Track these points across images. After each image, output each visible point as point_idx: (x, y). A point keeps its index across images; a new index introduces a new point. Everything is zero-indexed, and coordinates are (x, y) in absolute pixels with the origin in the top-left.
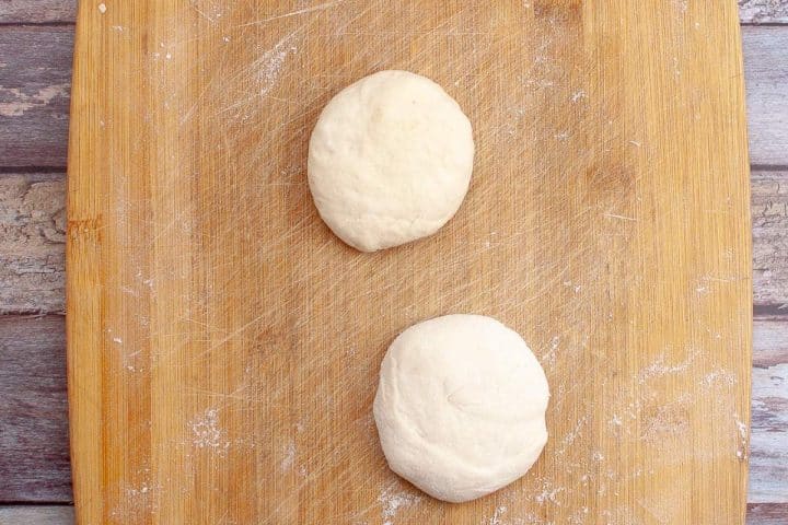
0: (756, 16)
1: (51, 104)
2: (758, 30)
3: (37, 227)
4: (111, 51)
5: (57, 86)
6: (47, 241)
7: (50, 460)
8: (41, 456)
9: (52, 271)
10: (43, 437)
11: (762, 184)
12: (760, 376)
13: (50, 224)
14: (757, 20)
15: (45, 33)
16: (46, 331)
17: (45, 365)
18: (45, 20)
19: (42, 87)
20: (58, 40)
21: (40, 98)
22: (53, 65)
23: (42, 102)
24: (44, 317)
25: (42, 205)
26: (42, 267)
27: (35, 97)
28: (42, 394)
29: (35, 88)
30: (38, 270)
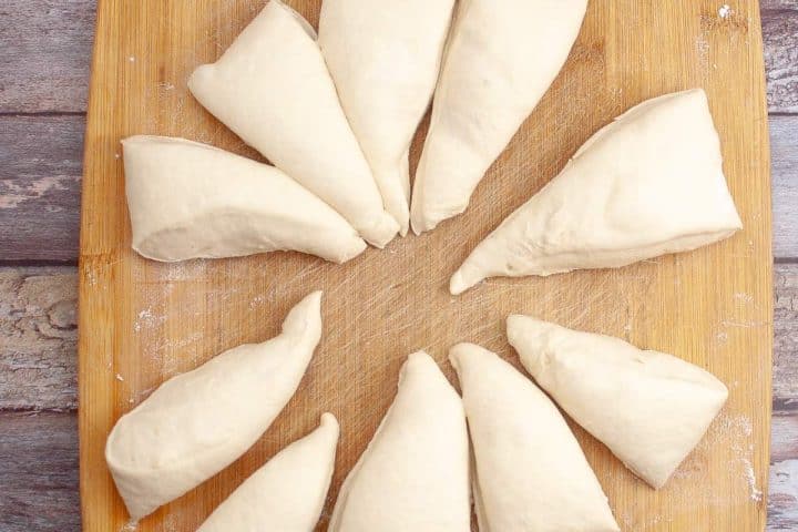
1: (45, 197)
3: (31, 322)
5: (51, 178)
6: (41, 336)
13: (45, 318)
15: (39, 124)
18: (38, 110)
19: (37, 179)
21: (34, 190)
23: (36, 194)
24: (39, 414)
25: (36, 299)
26: (36, 363)
27: (29, 188)
28: (38, 492)
29: (29, 179)
30: (33, 366)
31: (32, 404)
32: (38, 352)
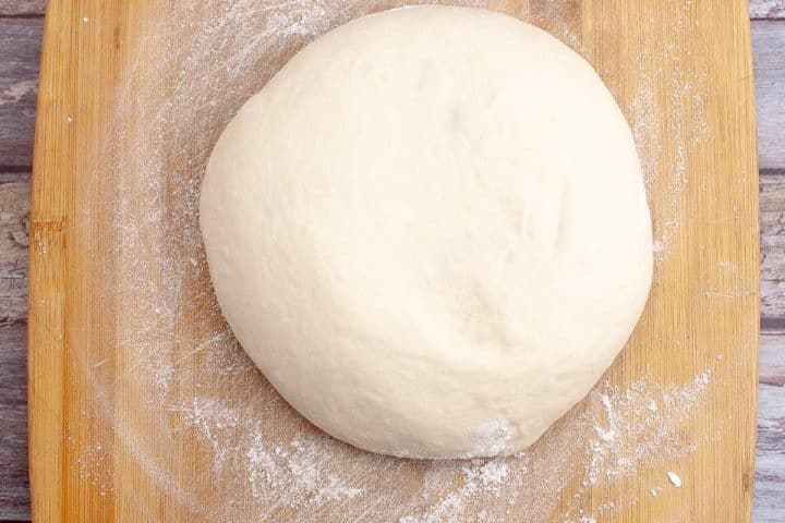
0: (772, 10)
1: (23, 101)
2: (773, 25)
3: (6, 230)
4: (80, 44)
5: (30, 82)
6: (16, 245)
7: (16, 476)
8: (7, 472)
9: (21, 276)
10: (8, 452)
11: (777, 189)
12: (775, 394)
13: (20, 226)
14: (773, 15)
15: (17, 26)
16: (13, 339)
17: (11, 375)
18: (17, 12)
19: (15, 83)
20: (30, 34)
21: (11, 94)
22: (25, 60)
23: (13, 98)
24: (11, 325)
25: (12, 206)
26: (10, 272)
27: (6, 92)
28: (9, 406)
29: (6, 83)
30: (6, 275)
31: (5, 315)
32: (12, 260)
